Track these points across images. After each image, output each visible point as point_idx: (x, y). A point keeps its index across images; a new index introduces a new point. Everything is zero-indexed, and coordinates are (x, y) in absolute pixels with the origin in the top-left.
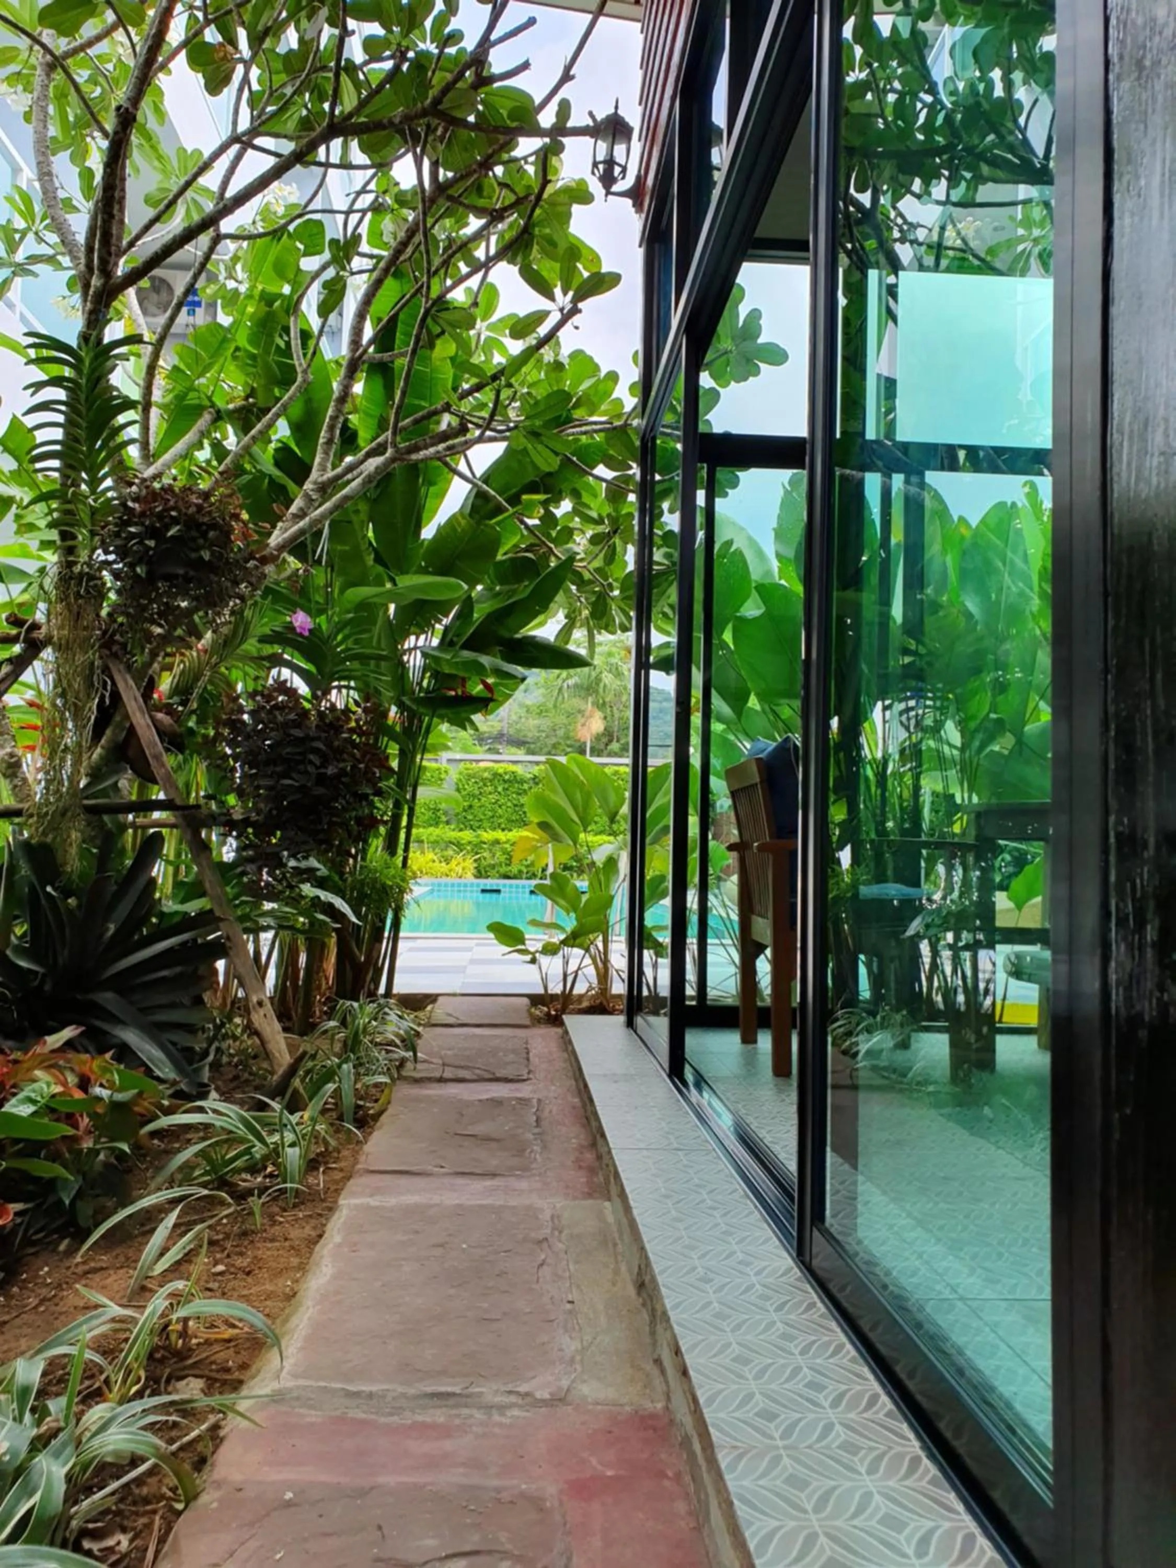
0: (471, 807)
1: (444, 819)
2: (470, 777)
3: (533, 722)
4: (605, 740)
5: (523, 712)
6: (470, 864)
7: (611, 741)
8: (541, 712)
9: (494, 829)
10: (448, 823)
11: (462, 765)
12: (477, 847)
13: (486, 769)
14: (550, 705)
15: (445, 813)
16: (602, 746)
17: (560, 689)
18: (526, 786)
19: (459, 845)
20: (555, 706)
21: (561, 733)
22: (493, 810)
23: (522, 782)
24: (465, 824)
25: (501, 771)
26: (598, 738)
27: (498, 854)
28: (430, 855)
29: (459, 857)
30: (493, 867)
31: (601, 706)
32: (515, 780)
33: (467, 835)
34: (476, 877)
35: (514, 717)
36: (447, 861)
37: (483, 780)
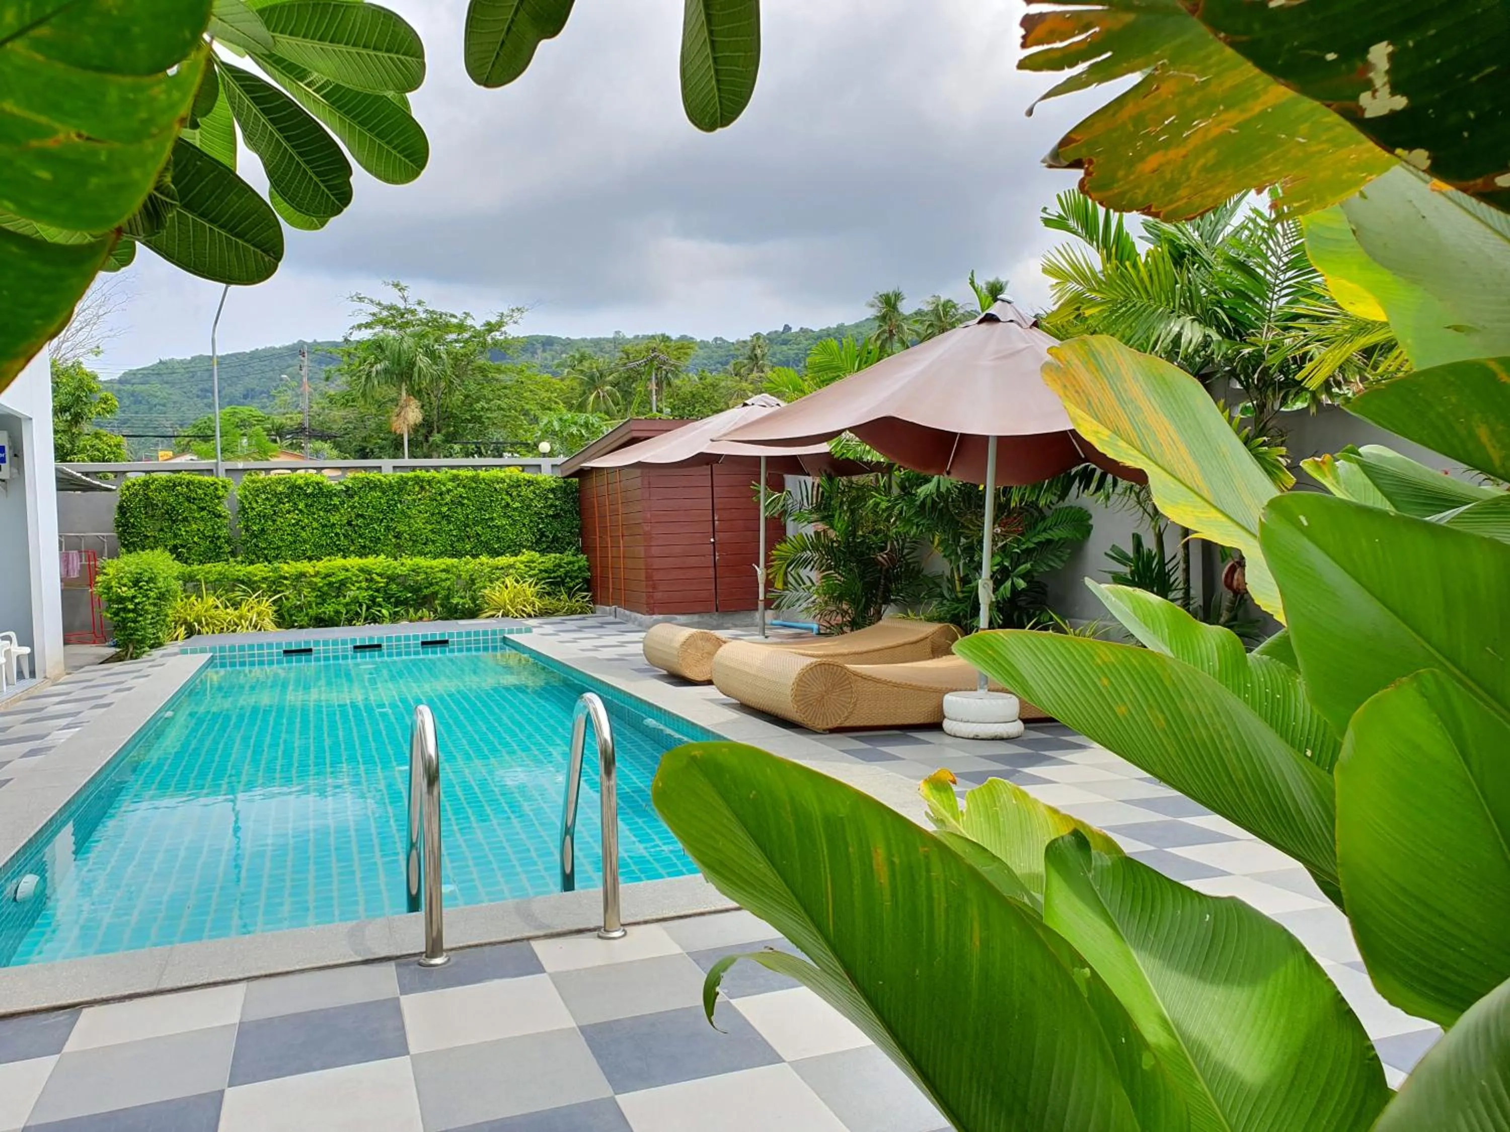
0: (263, 531)
1: (227, 548)
2: (257, 492)
3: (337, 413)
4: (423, 431)
5: (325, 403)
6: (266, 606)
7: (430, 432)
8: (348, 401)
9: (297, 559)
10: (233, 554)
11: (245, 477)
12: (275, 585)
13: (279, 482)
14: (357, 394)
15: (228, 541)
16: (421, 438)
17: (369, 375)
18: (336, 501)
19: (251, 584)
20: (364, 395)
21: (372, 424)
22: (294, 534)
23: (330, 494)
24: (255, 555)
25: (300, 482)
26: (416, 429)
27: (306, 591)
28: (211, 600)
29: (252, 600)
30: (300, 608)
31: (416, 393)
32: (321, 493)
33: (260, 570)
34: (279, 625)
35: (315, 408)
36: (236, 605)
37: (275, 495)
